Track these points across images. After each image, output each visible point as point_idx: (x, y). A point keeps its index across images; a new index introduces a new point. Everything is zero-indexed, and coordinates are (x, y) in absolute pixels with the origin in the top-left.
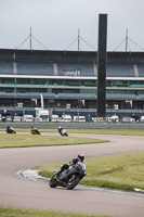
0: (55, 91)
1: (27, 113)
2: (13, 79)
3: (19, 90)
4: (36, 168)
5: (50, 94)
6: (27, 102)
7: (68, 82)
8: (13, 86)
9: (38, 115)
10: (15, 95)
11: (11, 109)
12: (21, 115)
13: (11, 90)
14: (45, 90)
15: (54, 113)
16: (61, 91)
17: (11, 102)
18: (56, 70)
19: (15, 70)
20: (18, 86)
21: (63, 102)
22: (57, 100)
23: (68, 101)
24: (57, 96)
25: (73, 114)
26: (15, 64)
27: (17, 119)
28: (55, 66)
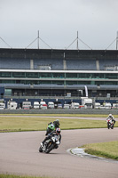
0: (98, 83)
1: (75, 101)
2: (63, 73)
3: (68, 82)
4: (83, 147)
5: (93, 86)
6: (75, 92)
7: (108, 75)
8: (63, 79)
9: (84, 103)
10: (65, 86)
11: (62, 98)
12: (70, 103)
13: (62, 82)
14: (89, 83)
15: (97, 101)
16: (102, 83)
17: (62, 92)
18: (98, 66)
19: (65, 67)
20: (67, 79)
21: (104, 92)
22: (99, 91)
23: (108, 91)
24: (99, 87)
25: (112, 102)
26: (65, 62)
27: (66, 106)
28: (97, 63)
